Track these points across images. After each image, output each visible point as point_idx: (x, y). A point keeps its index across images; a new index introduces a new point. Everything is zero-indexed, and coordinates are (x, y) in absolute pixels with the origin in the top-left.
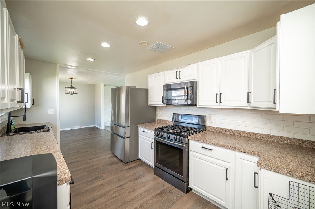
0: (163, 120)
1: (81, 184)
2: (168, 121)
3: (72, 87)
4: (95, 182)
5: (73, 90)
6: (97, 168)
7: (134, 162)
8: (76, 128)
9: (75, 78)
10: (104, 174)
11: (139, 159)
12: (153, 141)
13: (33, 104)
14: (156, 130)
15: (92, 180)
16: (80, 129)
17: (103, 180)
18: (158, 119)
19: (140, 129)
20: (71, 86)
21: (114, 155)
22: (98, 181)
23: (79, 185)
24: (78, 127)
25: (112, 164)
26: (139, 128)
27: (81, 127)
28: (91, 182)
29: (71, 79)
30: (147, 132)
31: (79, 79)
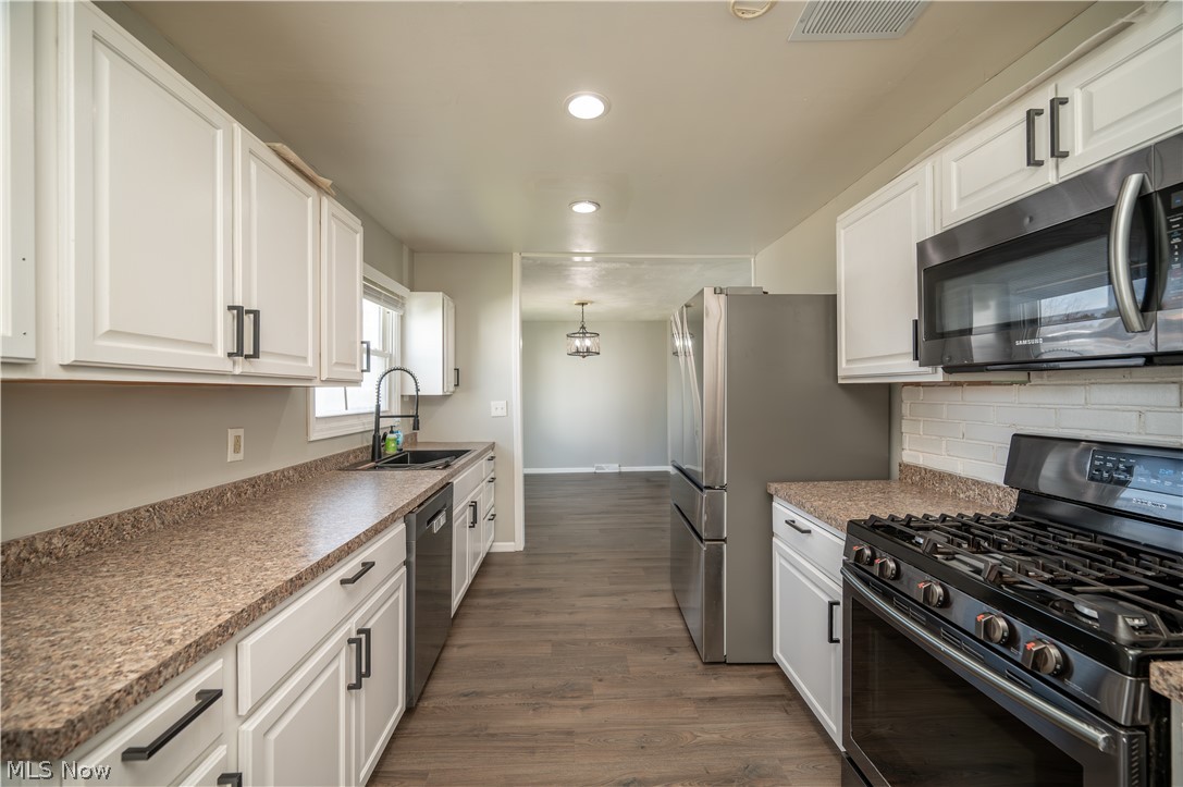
0: (941, 477)
1: (507, 692)
2: (976, 483)
3: (583, 332)
4: (551, 706)
5: (588, 342)
6: (591, 642)
7: (754, 671)
8: (607, 471)
9: (592, 302)
10: (600, 680)
11: (775, 664)
12: (838, 592)
13: (457, 385)
14: (854, 529)
15: (546, 693)
16: (620, 473)
17: (584, 708)
18: (907, 466)
19: (782, 511)
20: (583, 327)
21: (673, 605)
22: (567, 707)
23: (499, 693)
24: (613, 468)
25: (650, 643)
26: (774, 504)
27: (625, 469)
28: (539, 699)
29: (583, 304)
30: (809, 532)
31: (607, 303)
